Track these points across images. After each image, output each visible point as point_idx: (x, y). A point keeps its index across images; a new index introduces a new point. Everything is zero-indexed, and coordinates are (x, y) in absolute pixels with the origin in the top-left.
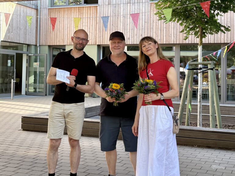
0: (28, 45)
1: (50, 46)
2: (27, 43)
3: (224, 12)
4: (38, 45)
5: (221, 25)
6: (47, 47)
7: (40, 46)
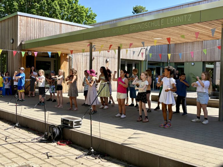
0: (163, 63)
1: (175, 63)
2: (162, 62)
4: (169, 62)
6: (174, 63)
7: (170, 63)
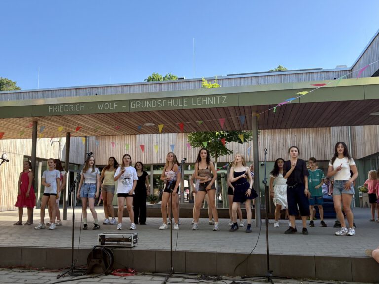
0: (79, 165)
3: (230, 141)
5: (228, 150)
